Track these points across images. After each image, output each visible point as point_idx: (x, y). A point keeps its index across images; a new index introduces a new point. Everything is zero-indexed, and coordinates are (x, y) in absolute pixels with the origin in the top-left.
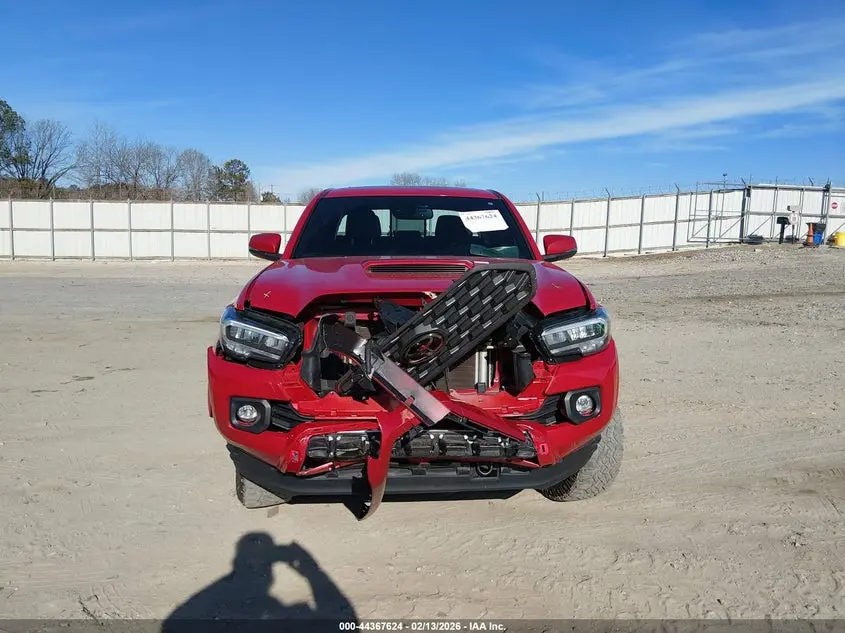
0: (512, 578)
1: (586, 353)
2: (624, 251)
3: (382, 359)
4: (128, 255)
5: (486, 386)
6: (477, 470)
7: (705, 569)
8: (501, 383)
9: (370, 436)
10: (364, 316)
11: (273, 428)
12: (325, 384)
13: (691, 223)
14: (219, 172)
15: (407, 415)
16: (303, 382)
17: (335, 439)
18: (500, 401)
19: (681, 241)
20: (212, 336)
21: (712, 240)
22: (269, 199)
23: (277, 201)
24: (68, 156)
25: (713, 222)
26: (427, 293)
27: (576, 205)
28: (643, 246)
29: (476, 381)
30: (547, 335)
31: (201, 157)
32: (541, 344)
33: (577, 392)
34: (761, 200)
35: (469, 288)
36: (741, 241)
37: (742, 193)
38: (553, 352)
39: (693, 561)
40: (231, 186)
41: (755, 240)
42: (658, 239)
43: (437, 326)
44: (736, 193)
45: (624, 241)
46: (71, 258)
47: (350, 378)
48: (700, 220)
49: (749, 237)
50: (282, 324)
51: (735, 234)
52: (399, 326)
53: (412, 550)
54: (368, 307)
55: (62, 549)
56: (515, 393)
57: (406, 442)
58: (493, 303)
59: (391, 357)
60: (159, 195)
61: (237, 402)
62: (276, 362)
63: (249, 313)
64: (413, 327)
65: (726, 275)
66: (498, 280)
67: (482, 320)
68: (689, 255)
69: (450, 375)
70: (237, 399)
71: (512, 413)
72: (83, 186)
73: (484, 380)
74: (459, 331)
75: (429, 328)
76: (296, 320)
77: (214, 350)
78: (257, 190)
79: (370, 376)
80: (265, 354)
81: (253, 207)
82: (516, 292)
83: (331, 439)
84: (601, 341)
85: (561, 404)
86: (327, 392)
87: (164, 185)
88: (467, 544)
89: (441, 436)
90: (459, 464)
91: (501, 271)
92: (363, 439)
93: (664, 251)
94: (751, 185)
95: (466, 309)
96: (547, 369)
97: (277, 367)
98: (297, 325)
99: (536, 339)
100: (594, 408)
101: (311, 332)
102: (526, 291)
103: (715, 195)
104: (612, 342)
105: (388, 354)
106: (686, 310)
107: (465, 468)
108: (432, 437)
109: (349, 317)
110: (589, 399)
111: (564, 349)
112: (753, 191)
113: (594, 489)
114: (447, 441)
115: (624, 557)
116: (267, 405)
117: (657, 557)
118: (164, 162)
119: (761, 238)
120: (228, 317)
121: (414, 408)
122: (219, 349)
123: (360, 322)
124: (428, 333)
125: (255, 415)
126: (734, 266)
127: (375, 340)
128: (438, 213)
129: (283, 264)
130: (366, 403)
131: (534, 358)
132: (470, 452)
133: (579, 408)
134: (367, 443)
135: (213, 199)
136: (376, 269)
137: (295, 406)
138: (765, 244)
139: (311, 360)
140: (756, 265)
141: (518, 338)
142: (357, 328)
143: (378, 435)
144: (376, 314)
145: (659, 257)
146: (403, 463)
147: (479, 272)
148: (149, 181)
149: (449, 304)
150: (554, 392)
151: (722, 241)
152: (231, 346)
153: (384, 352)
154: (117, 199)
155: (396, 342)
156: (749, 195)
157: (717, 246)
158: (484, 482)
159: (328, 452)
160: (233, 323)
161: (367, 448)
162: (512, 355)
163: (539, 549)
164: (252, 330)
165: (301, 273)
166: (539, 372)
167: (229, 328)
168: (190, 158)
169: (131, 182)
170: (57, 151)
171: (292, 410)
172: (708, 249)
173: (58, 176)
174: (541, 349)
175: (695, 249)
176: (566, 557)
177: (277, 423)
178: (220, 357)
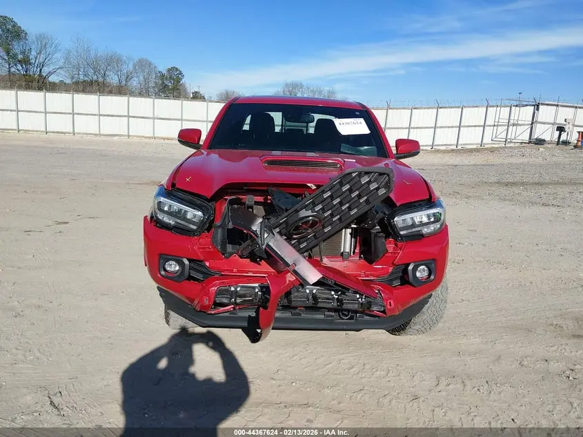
0: (361, 395)
1: (427, 234)
2: (446, 145)
3: (274, 234)
4: (97, 132)
5: (349, 254)
6: (339, 315)
7: (502, 395)
8: (361, 253)
9: (262, 288)
10: (261, 199)
11: (190, 278)
12: (230, 248)
13: (495, 128)
14: (163, 75)
15: (290, 277)
16: (214, 247)
17: (236, 289)
18: (360, 267)
19: (487, 140)
20: (147, 208)
21: (509, 140)
22: (197, 96)
23: (202, 98)
24: (58, 59)
25: (511, 128)
26: (309, 185)
27: (414, 111)
28: (460, 143)
29: (342, 250)
30: (398, 220)
31: (150, 64)
32: (393, 227)
33: (417, 263)
34: (546, 113)
35: (341, 184)
36: (530, 142)
37: (533, 107)
38: (402, 233)
39: (494, 387)
40: (170, 86)
41: (540, 142)
42: (471, 138)
43: (316, 212)
44: (529, 107)
45: (446, 138)
46: (58, 132)
47: (248, 246)
48: (501, 125)
49: (536, 139)
50: (199, 202)
51: (526, 137)
52: (287, 210)
53: (290, 369)
54: (264, 193)
55: (38, 354)
56: (371, 262)
57: (288, 294)
58: (359, 196)
59: (280, 233)
60: (120, 90)
61: (164, 259)
62: (193, 231)
63: (175, 193)
64: (297, 211)
65: (518, 166)
66: (365, 180)
67: (350, 209)
68: (492, 150)
69: (323, 245)
70: (164, 256)
71: (368, 276)
72: (68, 81)
73: (347, 250)
74: (332, 215)
75: (309, 213)
76: (209, 201)
77: (149, 218)
78: (188, 89)
79: (264, 247)
80: (186, 224)
81: (185, 103)
82: (377, 189)
83: (233, 289)
84: (438, 226)
85: (405, 271)
86: (231, 254)
87: (124, 83)
88: (329, 366)
89: (314, 291)
90: (326, 310)
91: (367, 173)
92: (257, 290)
93: (475, 147)
94: (540, 102)
95: (338, 200)
96: (396, 245)
97: (194, 235)
98: (210, 204)
99: (390, 223)
100: (430, 275)
101: (220, 209)
102: (385, 188)
103: (513, 108)
104: (446, 226)
105: (278, 230)
106: (490, 192)
107: (331, 313)
108: (308, 291)
109: (249, 199)
110: (426, 269)
111: (410, 231)
112: (541, 107)
113: (423, 329)
114: (319, 295)
115: (444, 382)
116: (186, 262)
117: (468, 383)
118: (125, 66)
119: (544, 140)
120: (159, 194)
121: (295, 273)
122: (152, 217)
123: (257, 203)
124: (309, 217)
125: (177, 268)
126: (525, 160)
127: (268, 219)
128: (317, 117)
129: (203, 154)
130: (260, 264)
131: (387, 237)
132: (335, 304)
133: (418, 274)
134: (259, 293)
135: (158, 95)
136: (272, 163)
137: (207, 264)
138: (546, 145)
139: (220, 231)
140: (540, 161)
141: (376, 221)
142: (255, 207)
143: (268, 288)
144: (269, 197)
145: (471, 151)
146: (286, 308)
147: (351, 173)
148: (113, 79)
149: (325, 196)
150: (400, 263)
151: (516, 141)
152: (161, 216)
153: (274, 229)
154: (91, 92)
155: (284, 222)
156: (538, 109)
157: (512, 145)
158: (345, 323)
159: (230, 299)
160: (162, 199)
161: (259, 297)
162: (371, 233)
163: (382, 373)
164: (176, 206)
165: (215, 161)
166: (390, 247)
167: (160, 203)
168: (143, 64)
169: (101, 80)
170: (50, 56)
171: (204, 266)
172: (505, 147)
173: (50, 73)
174: (393, 230)
175: (496, 146)
176: (401, 379)
177: (194, 274)
178: (153, 225)
